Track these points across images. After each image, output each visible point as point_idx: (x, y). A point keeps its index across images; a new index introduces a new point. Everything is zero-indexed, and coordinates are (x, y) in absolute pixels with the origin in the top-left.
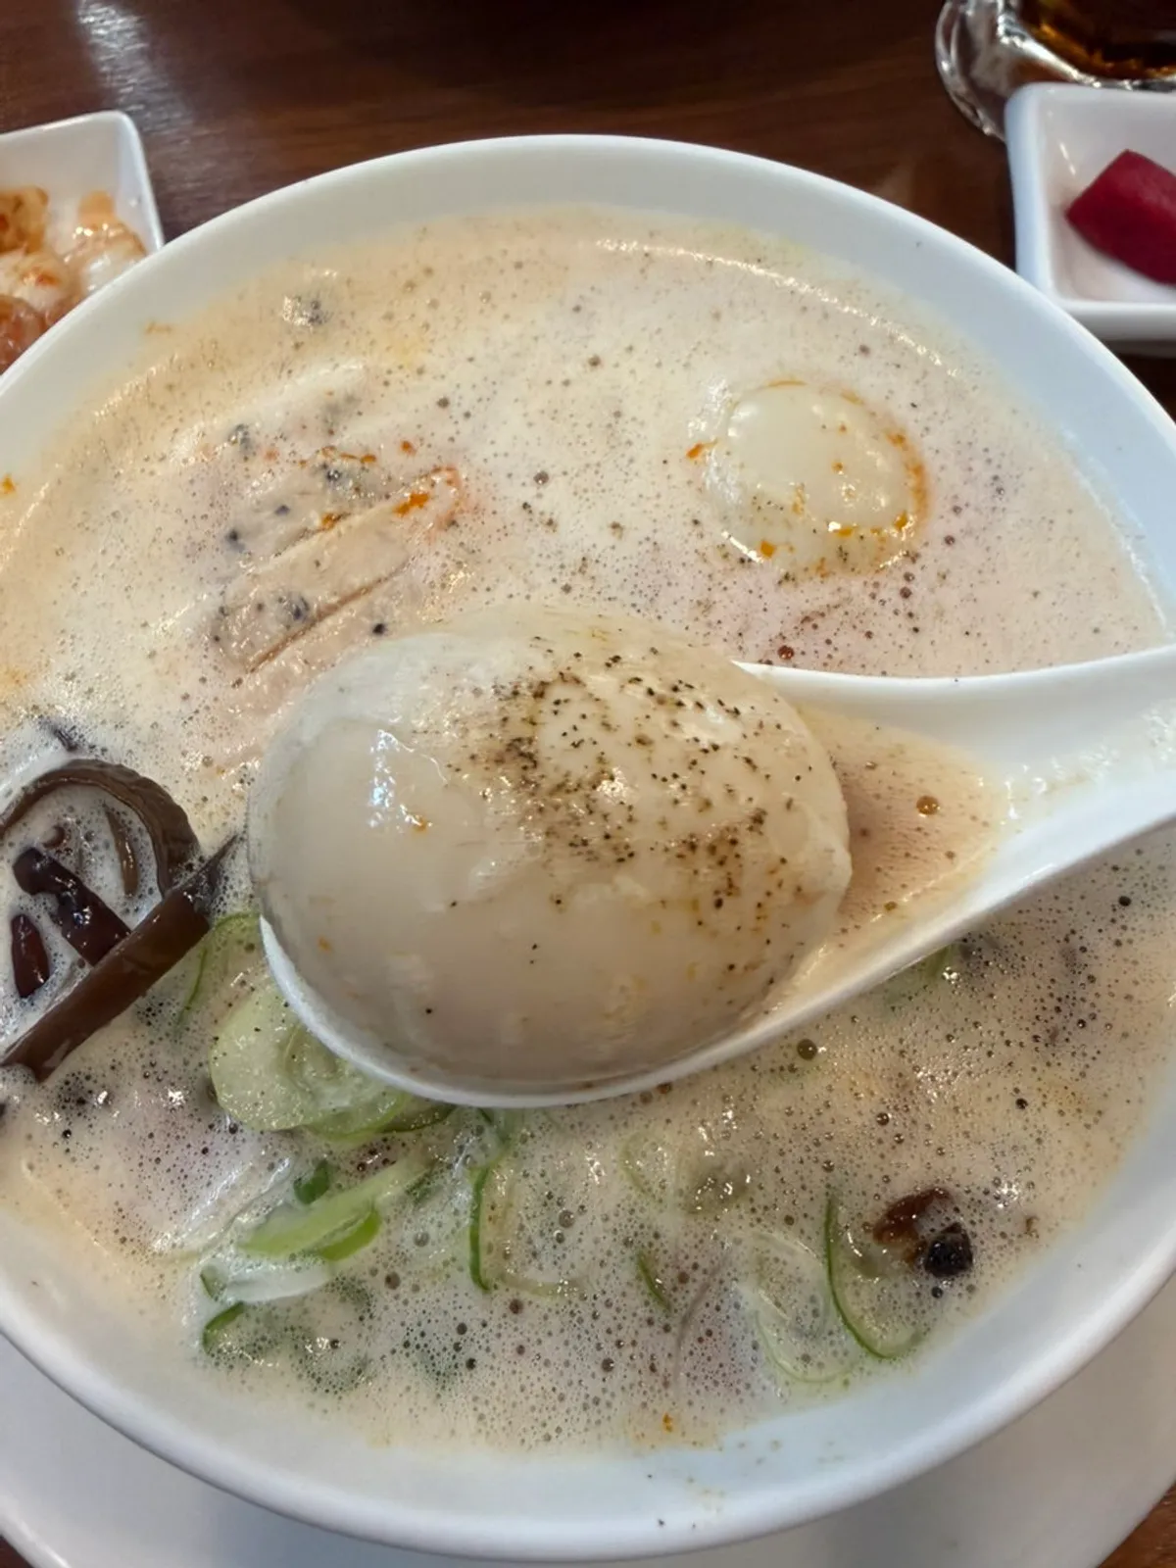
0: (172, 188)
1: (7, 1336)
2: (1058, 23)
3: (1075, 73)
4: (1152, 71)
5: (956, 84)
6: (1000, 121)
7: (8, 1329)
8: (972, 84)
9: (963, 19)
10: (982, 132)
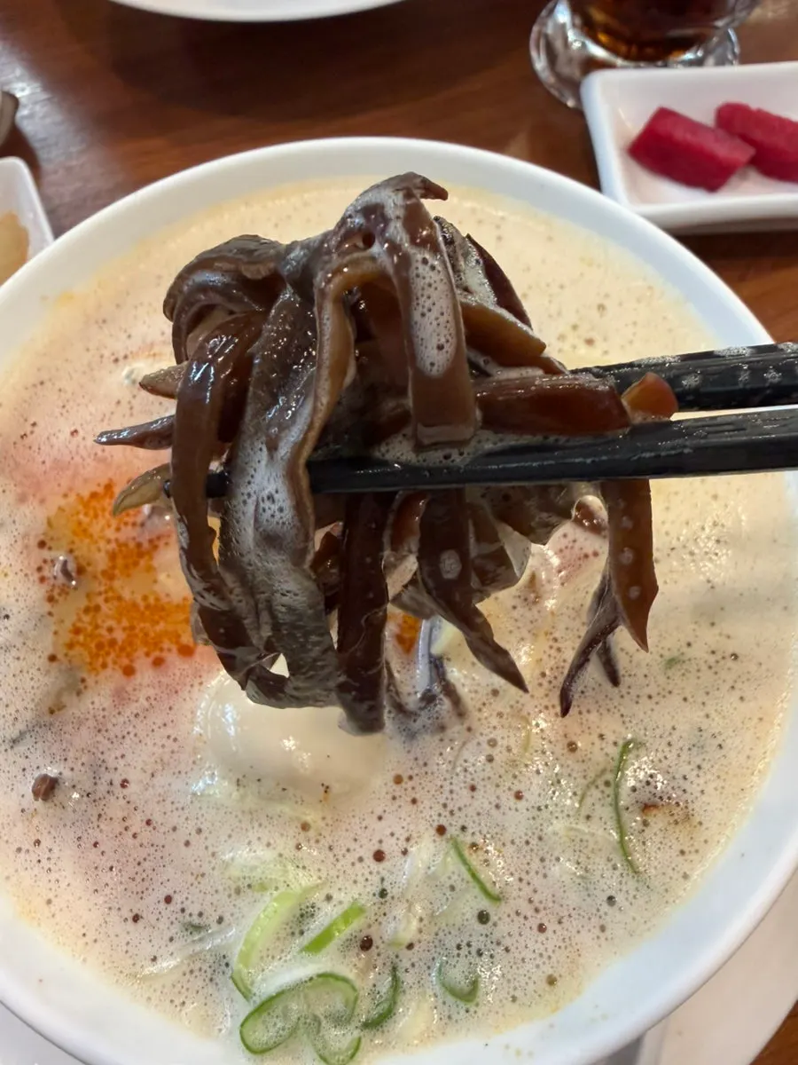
0: (57, 202)
2: (608, 31)
6: (578, 98)
8: (558, 76)
9: (546, 36)
10: (566, 106)
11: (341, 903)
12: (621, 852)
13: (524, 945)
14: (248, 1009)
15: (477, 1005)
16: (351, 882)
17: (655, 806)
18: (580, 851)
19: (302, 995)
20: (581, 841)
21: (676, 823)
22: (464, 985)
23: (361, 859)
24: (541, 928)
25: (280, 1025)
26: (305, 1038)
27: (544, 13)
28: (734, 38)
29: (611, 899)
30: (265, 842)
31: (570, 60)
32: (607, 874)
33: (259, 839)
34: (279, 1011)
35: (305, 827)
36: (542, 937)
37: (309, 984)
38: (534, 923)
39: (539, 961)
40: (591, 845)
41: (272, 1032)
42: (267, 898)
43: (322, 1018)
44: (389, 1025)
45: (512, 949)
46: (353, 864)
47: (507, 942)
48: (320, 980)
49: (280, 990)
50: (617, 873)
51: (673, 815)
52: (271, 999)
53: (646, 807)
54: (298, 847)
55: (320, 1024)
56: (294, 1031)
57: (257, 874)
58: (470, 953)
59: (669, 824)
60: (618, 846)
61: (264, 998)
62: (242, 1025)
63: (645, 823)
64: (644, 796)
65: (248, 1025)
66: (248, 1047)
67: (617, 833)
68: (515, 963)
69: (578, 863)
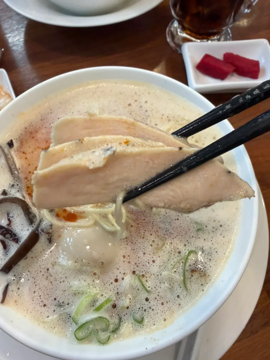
1: (1, 329)
2: (190, 30)
3: (194, 39)
4: (208, 37)
5: (172, 44)
7: (2, 328)
8: (175, 44)
9: (171, 31)
10: (178, 52)
11: (105, 297)
12: (183, 283)
13: (158, 308)
14: (77, 327)
15: (143, 325)
16: (109, 290)
17: (196, 271)
18: (171, 281)
19: (93, 323)
20: (172, 278)
21: (201, 276)
22: (140, 319)
23: (112, 283)
24: (162, 304)
25: (86, 331)
26: (94, 336)
27: (170, 23)
28: (229, 31)
29: (178, 296)
30: (84, 280)
31: (179, 38)
32: (178, 289)
33: (82, 279)
34: (86, 328)
35: (95, 274)
36: (163, 306)
37: (95, 320)
38: (160, 302)
39: (162, 314)
40: (175, 280)
41: (84, 334)
42: (84, 297)
43: (99, 330)
44: (118, 332)
45: (155, 310)
46: (110, 285)
47: (153, 307)
48: (99, 319)
49: (87, 321)
50: (181, 289)
51: (200, 274)
52: (84, 324)
53: (193, 271)
54: (93, 281)
55: (98, 331)
56: (90, 333)
57: (81, 289)
58: (142, 310)
59: (199, 276)
60: (183, 281)
61: (82, 324)
62: (75, 332)
63: (192, 276)
64: (193, 267)
65: (77, 332)
66: (77, 338)
67: (183, 277)
68: (155, 314)
69: (170, 285)
